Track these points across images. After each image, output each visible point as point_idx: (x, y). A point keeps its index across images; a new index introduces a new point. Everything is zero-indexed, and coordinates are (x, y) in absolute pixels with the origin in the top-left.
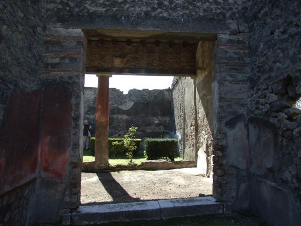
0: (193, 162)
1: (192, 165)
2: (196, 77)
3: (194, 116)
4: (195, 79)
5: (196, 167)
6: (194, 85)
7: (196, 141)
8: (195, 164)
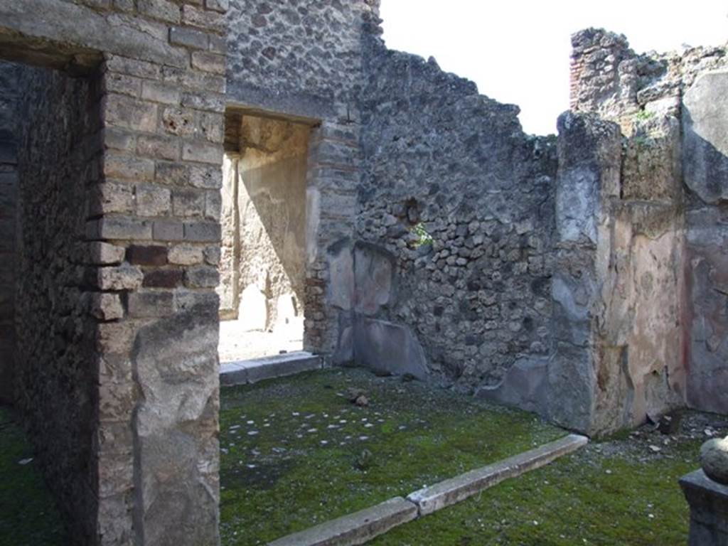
0: (231, 311)
1: (228, 316)
2: (241, 158)
3: (233, 228)
4: (237, 161)
5: (236, 318)
6: (233, 172)
7: (235, 274)
8: (234, 315)
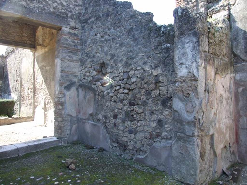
0: (31, 117)
1: (30, 119)
4: (35, 52)
5: (33, 120)
8: (33, 119)
